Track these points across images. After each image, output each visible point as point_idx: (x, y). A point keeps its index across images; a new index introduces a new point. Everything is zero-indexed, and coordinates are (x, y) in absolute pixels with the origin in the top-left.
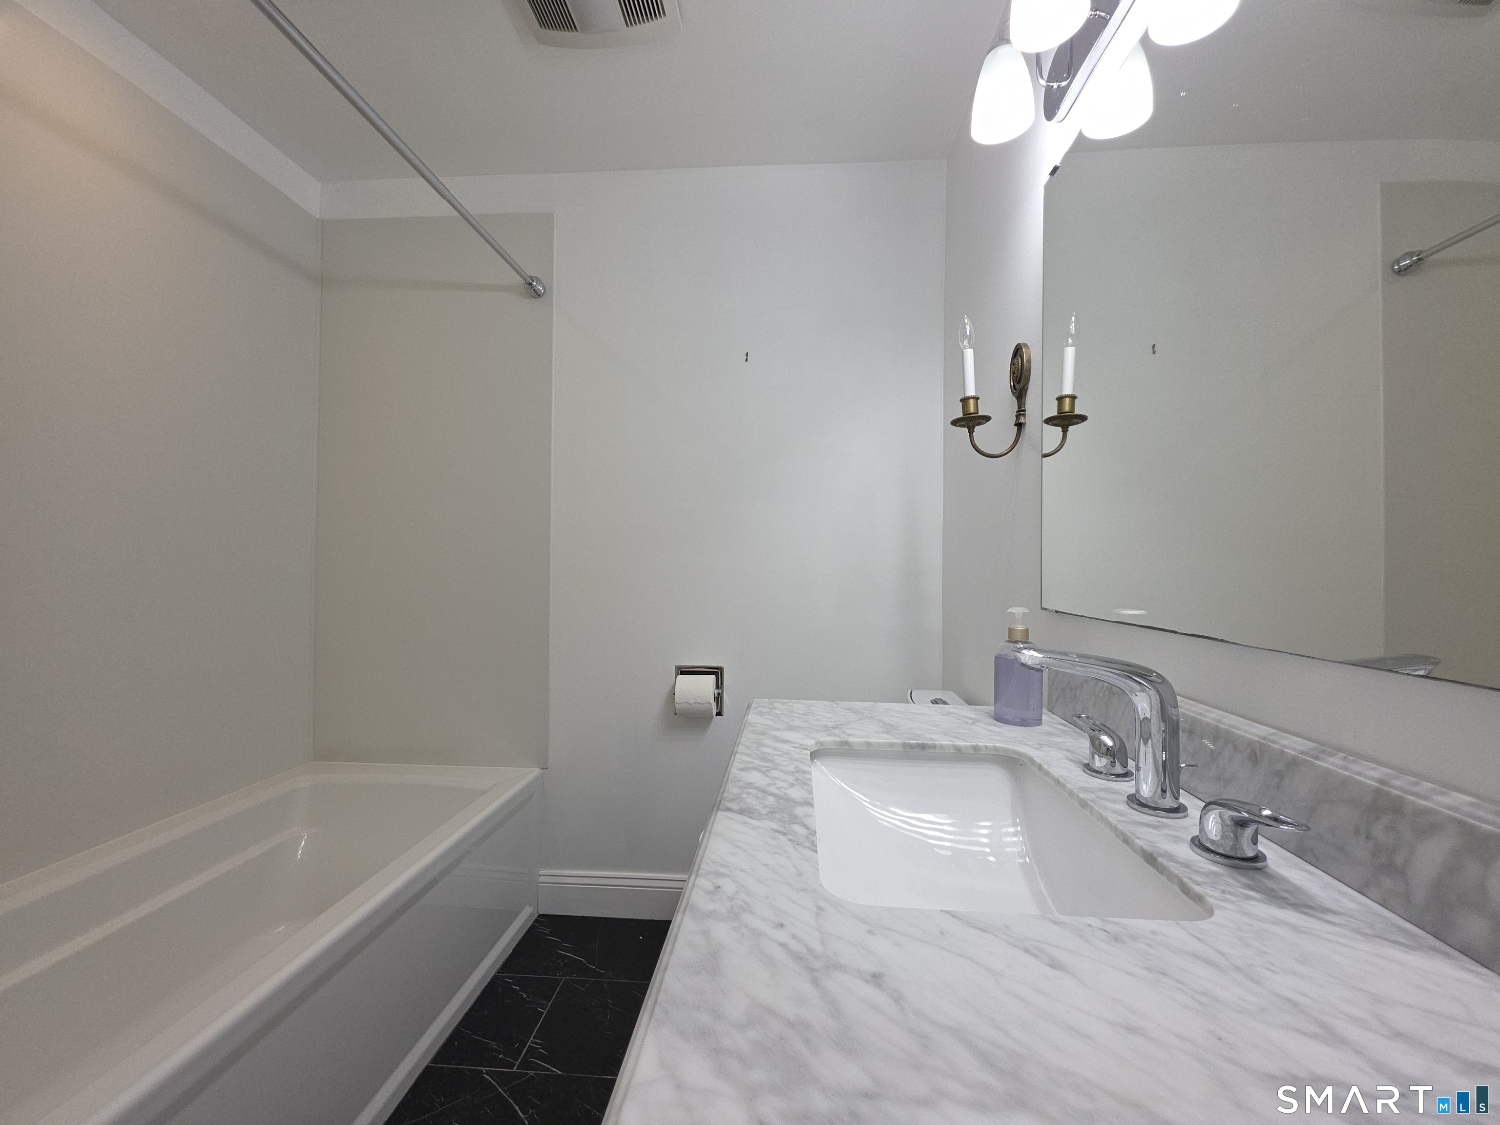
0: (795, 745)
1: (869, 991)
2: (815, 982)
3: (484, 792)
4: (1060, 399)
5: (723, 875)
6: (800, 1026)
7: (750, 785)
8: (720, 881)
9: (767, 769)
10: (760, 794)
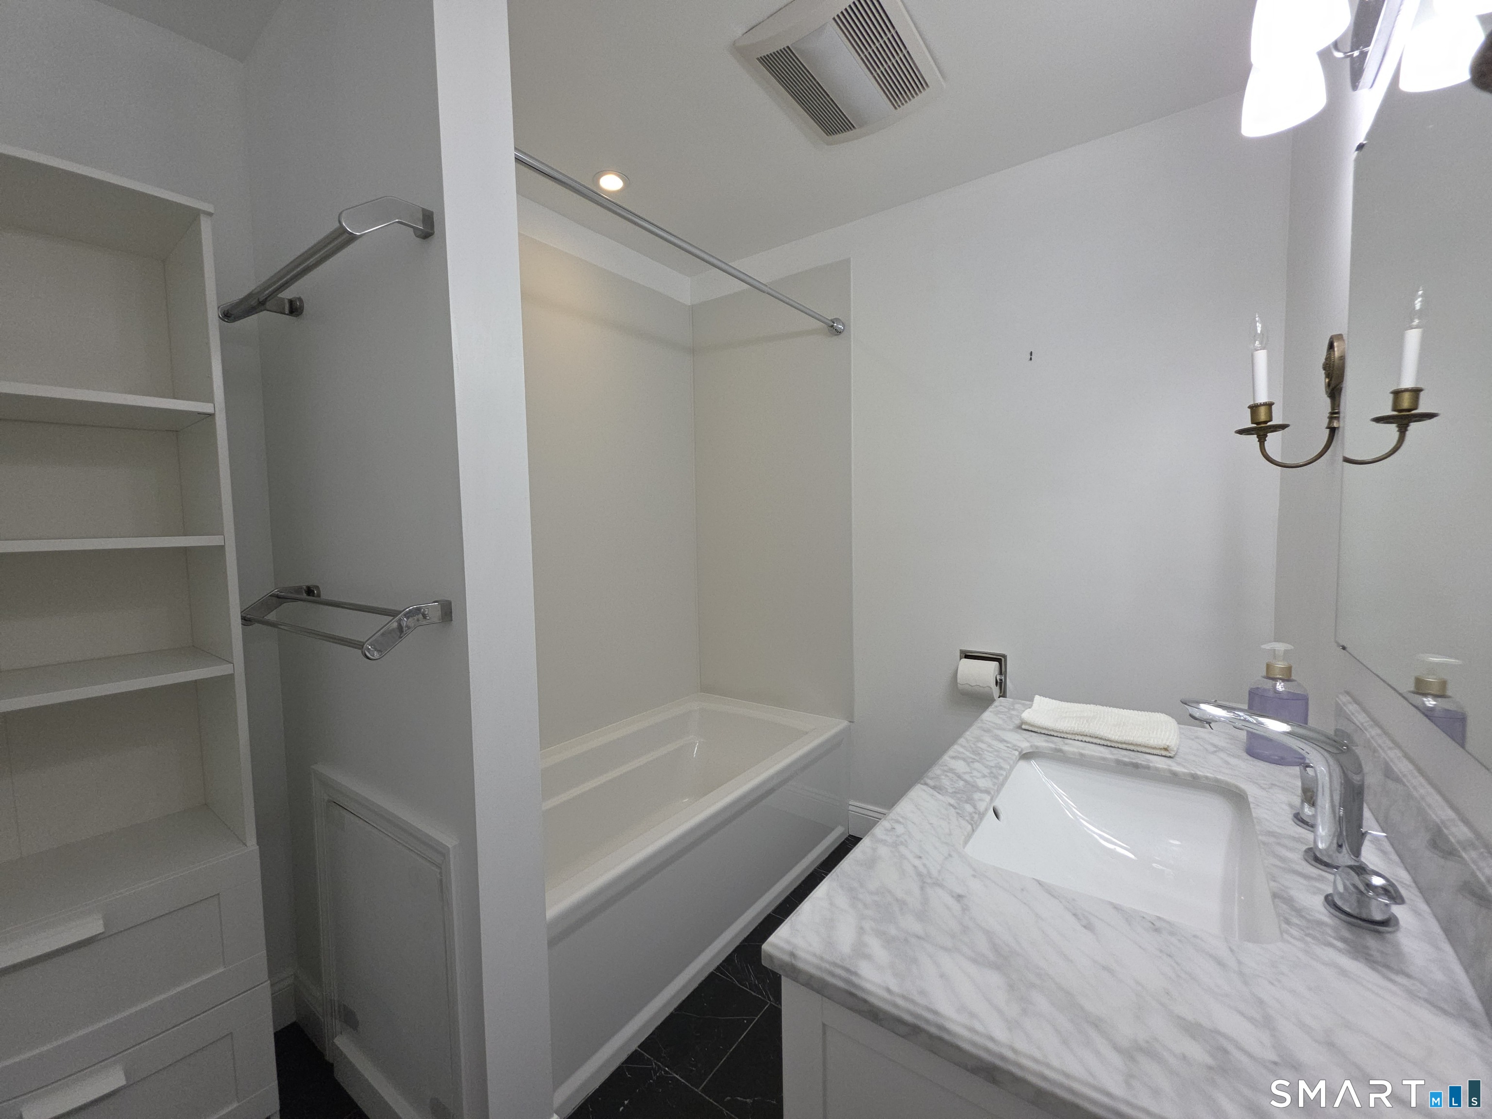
0: (1009, 745)
1: (951, 902)
2: (922, 888)
3: (807, 733)
4: (1397, 394)
5: (899, 822)
6: (902, 903)
7: (952, 770)
8: (897, 826)
9: (972, 760)
10: (955, 778)
